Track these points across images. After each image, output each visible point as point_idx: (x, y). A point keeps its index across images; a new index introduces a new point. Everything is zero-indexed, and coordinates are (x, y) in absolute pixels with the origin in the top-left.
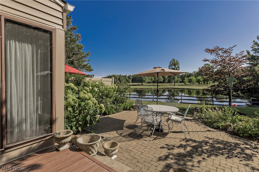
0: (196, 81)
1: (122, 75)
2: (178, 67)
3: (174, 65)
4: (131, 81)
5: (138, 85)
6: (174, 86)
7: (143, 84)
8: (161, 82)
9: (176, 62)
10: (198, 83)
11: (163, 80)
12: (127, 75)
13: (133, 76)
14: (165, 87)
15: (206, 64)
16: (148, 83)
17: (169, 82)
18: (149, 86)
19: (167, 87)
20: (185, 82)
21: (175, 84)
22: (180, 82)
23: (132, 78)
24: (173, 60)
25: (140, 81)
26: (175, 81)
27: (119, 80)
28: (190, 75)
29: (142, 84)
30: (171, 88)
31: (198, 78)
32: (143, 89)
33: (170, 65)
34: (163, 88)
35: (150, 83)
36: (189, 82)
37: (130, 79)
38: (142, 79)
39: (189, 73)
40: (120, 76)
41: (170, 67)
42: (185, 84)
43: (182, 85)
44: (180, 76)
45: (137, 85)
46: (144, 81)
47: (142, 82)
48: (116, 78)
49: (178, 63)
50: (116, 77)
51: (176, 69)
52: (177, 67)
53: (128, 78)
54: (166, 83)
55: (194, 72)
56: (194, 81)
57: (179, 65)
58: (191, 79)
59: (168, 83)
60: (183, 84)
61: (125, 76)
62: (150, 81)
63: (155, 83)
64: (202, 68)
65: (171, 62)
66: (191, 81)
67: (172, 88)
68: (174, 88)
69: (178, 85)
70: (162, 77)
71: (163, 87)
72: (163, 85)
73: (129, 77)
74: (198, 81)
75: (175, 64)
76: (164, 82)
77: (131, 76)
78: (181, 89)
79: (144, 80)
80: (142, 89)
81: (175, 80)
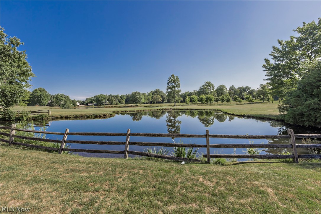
0: (198, 100)
1: (112, 95)
2: (179, 84)
3: (174, 82)
4: (124, 102)
5: (132, 106)
6: (175, 106)
7: (138, 105)
8: (159, 103)
9: (176, 78)
10: (201, 102)
11: (162, 100)
12: (119, 95)
13: (127, 96)
14: (164, 108)
15: (207, 82)
16: (144, 103)
17: (169, 102)
18: (146, 107)
19: (166, 108)
20: (187, 101)
21: (175, 104)
22: (181, 102)
23: (125, 98)
24: (173, 76)
25: (134, 102)
26: (175, 101)
27: (108, 101)
28: (190, 94)
29: (136, 105)
30: (171, 109)
31: (201, 96)
32: (135, 111)
33: (169, 81)
34: (161, 110)
35: (147, 103)
36: (191, 101)
37: (122, 99)
38: (136, 99)
39: (189, 92)
40: (110, 96)
41: (169, 84)
42: (187, 103)
43: (183, 105)
44: (180, 95)
45: (130, 106)
46: (140, 102)
47: (137, 102)
48: (104, 99)
49: (177, 80)
50: (104, 97)
51: (176, 86)
52: (177, 84)
53: (120, 99)
54: (165, 103)
55: (194, 91)
56: (196, 100)
57: (179, 81)
58: (193, 98)
59: (167, 103)
60: (184, 103)
61: (117, 97)
62: (146, 101)
63: (153, 103)
64: (203, 86)
65: (170, 78)
66: (193, 100)
67: (173, 109)
68: (175, 109)
69: (178, 105)
70: (160, 97)
71: (161, 108)
72: (162, 105)
73: (121, 97)
74: (201, 100)
75: (175, 80)
76: (162, 102)
77: (124, 96)
78: (183, 109)
79: (139, 100)
80: (133, 111)
81: (175, 99)
